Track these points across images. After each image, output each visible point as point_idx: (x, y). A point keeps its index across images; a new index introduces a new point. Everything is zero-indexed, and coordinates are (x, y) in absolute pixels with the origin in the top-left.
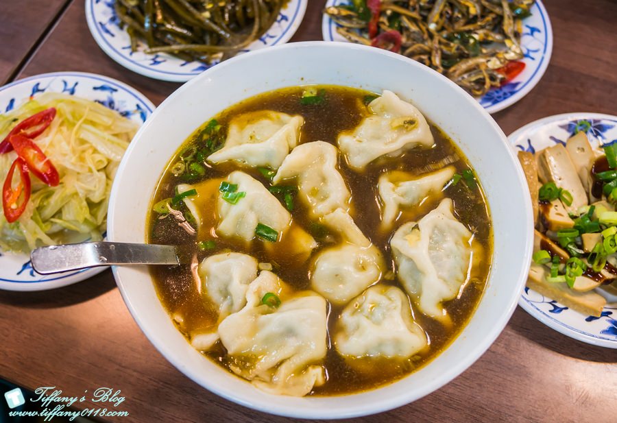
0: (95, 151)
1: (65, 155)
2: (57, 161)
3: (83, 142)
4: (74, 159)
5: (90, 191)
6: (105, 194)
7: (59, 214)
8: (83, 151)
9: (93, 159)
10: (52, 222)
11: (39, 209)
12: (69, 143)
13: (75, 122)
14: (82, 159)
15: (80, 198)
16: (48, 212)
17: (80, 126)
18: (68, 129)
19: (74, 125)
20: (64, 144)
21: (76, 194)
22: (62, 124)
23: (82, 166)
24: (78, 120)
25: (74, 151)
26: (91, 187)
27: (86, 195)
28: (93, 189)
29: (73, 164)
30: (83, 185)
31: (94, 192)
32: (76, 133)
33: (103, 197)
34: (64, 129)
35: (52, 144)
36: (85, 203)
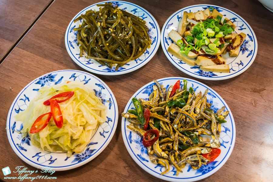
0: (83, 116)
1: (70, 115)
2: (65, 116)
3: (79, 110)
4: (72, 118)
5: (74, 134)
6: (79, 137)
7: (58, 139)
8: (78, 115)
9: (80, 120)
10: (54, 141)
11: (51, 135)
12: (73, 110)
13: (80, 101)
14: (76, 119)
15: (68, 136)
16: (54, 137)
17: (81, 103)
18: (76, 103)
19: (79, 102)
20: (71, 110)
21: (68, 133)
22: (74, 100)
23: (74, 122)
24: (82, 100)
25: (74, 114)
26: (74, 132)
27: (72, 135)
28: (75, 133)
29: (71, 120)
30: (72, 130)
31: (75, 135)
32: (79, 106)
33: (78, 138)
34: (74, 102)
35: (66, 108)
36: (70, 138)
